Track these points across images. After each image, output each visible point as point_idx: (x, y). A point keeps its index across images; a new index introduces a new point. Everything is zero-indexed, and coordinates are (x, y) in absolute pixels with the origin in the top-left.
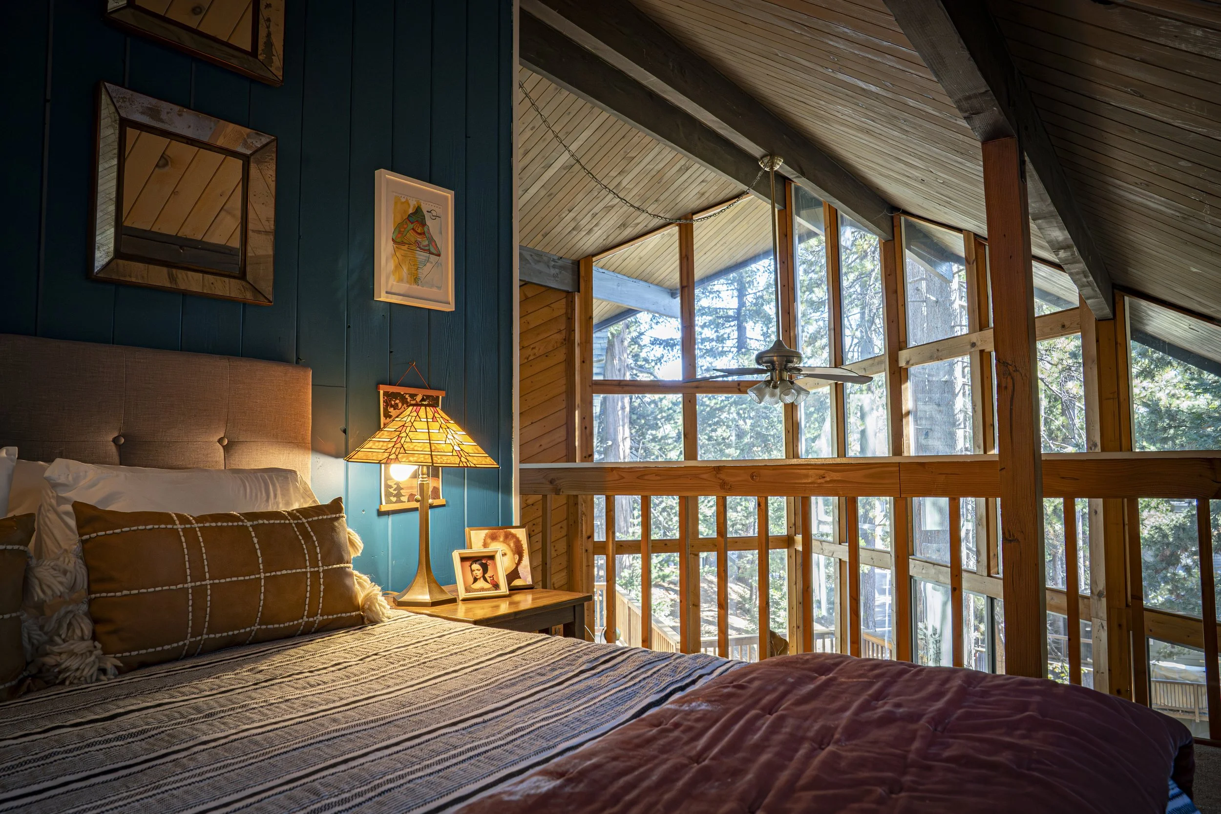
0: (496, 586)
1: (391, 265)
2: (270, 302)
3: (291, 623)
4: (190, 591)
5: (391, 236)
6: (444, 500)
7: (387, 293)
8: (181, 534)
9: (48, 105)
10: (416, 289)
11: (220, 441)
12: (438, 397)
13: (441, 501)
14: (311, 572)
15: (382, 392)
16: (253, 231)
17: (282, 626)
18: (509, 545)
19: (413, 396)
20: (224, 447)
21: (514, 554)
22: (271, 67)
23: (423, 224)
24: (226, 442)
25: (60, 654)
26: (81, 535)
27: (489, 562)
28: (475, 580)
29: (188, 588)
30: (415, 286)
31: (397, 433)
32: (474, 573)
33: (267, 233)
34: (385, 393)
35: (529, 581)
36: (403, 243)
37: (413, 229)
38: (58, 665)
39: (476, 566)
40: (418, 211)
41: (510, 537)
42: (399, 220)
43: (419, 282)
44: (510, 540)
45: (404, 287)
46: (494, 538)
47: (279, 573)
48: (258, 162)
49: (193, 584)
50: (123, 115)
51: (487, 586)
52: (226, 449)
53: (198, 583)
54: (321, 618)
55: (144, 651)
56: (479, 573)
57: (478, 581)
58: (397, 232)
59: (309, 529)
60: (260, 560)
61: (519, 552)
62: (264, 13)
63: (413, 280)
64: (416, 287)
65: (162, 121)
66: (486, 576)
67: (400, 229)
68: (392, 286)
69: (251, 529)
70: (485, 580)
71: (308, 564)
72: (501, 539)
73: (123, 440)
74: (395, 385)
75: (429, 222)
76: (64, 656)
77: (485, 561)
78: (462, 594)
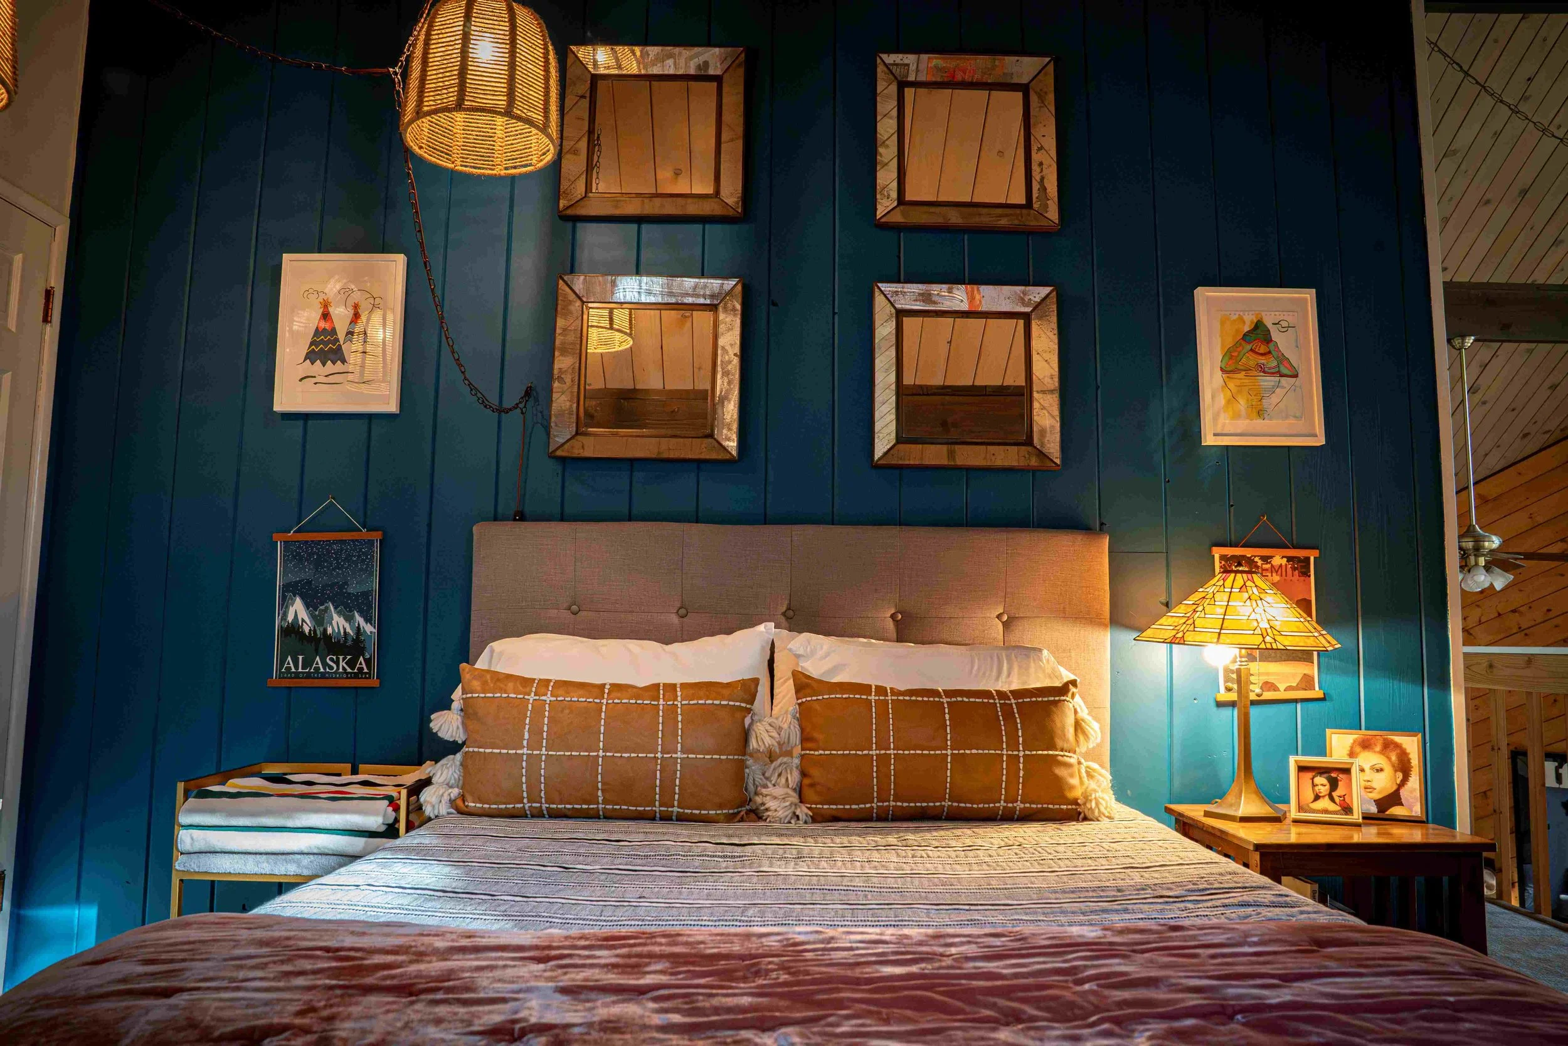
0: (1347, 810)
1: (1221, 400)
2: (1058, 466)
3: (987, 806)
4: (875, 758)
5: (1218, 364)
6: (1322, 692)
7: (1215, 435)
8: (873, 704)
9: (836, 317)
10: (1259, 424)
11: (999, 617)
12: (1308, 559)
13: (1317, 693)
14: (1008, 755)
15: (1217, 557)
16: (1038, 392)
17: (975, 806)
18: (1389, 759)
19: (1266, 559)
20: (1003, 623)
21: (1396, 771)
22: (1047, 212)
23: (1268, 340)
24: (1005, 618)
25: (766, 795)
26: (798, 699)
27: (1341, 776)
28: (1317, 797)
29: (873, 755)
30: (1260, 421)
31: (1195, 606)
32: (1316, 788)
33: (1052, 392)
34: (1222, 557)
35: (1417, 810)
36: (1236, 371)
37: (1251, 350)
38: (763, 804)
39: (1320, 780)
40: (1259, 326)
41: (1392, 746)
42: (1230, 342)
43: (1266, 416)
44: (1392, 750)
45: (1243, 425)
46: (1366, 745)
47: (968, 752)
48: (1040, 318)
49: (878, 752)
50: (898, 306)
51: (1332, 807)
52: (1006, 625)
53: (883, 752)
54: (1022, 806)
55: (834, 807)
56: (1324, 790)
57: (1321, 799)
58: (1227, 358)
59: (1015, 711)
60: (949, 736)
61: (1404, 768)
62: (1036, 157)
63: (1255, 414)
64: (1262, 421)
65: (935, 303)
66: (1335, 794)
67: (1231, 355)
68: (1224, 425)
69: (946, 705)
70: (1332, 799)
71: (1004, 746)
72: (1378, 748)
73: (900, 616)
74: (1236, 546)
75: (1275, 335)
76: (768, 798)
77: (1336, 775)
78: (1294, 814)
